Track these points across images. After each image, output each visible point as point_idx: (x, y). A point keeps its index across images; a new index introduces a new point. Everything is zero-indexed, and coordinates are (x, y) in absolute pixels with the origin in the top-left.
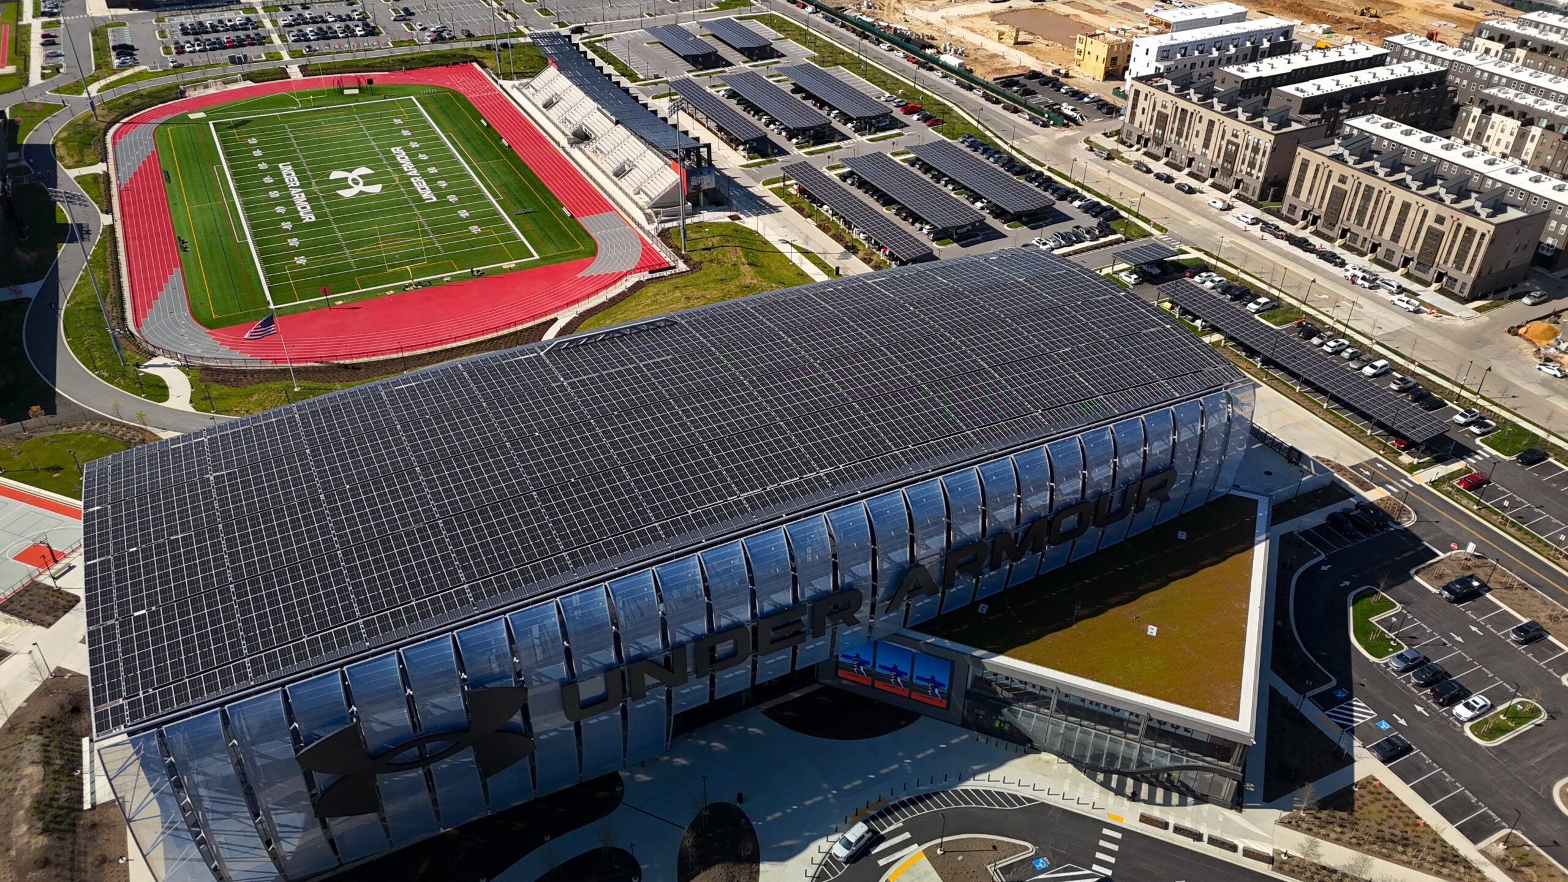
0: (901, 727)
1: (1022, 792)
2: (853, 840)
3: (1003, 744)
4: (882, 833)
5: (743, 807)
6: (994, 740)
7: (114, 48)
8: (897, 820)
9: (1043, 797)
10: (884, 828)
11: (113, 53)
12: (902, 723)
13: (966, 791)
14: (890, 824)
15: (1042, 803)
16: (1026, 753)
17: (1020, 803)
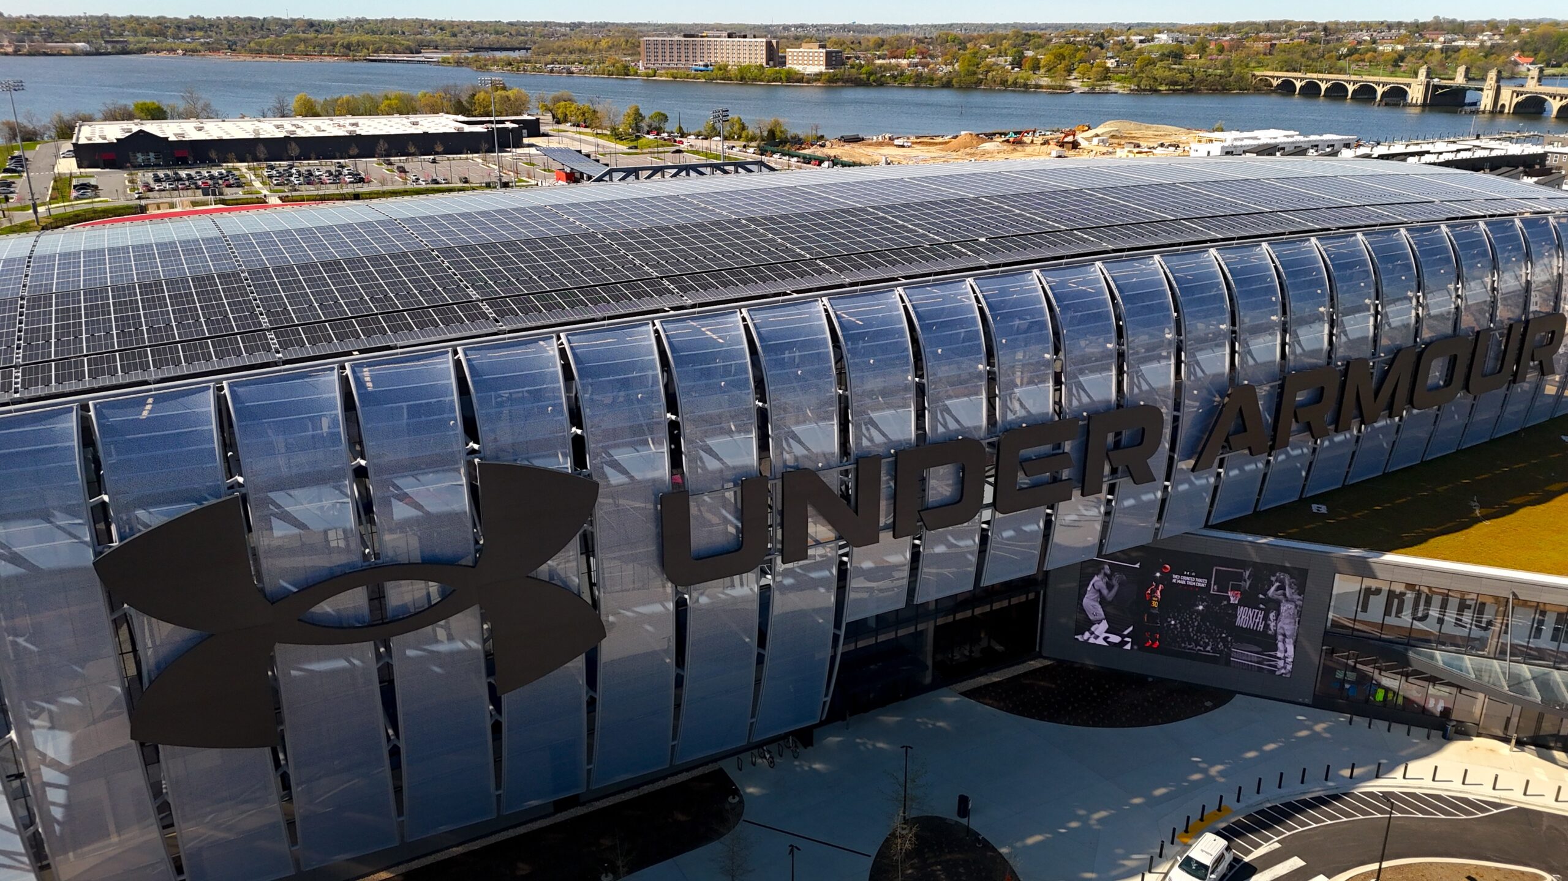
0: (1207, 710)
1: (1474, 793)
2: (1208, 861)
3: (1400, 729)
4: (1247, 859)
5: (975, 823)
6: (1382, 725)
7: (75, 187)
8: (1267, 839)
9: (1515, 798)
10: (1248, 852)
11: (73, 190)
12: (1208, 704)
13: (1371, 795)
14: (1257, 846)
15: (1520, 809)
16: (1448, 738)
17: (1482, 810)
